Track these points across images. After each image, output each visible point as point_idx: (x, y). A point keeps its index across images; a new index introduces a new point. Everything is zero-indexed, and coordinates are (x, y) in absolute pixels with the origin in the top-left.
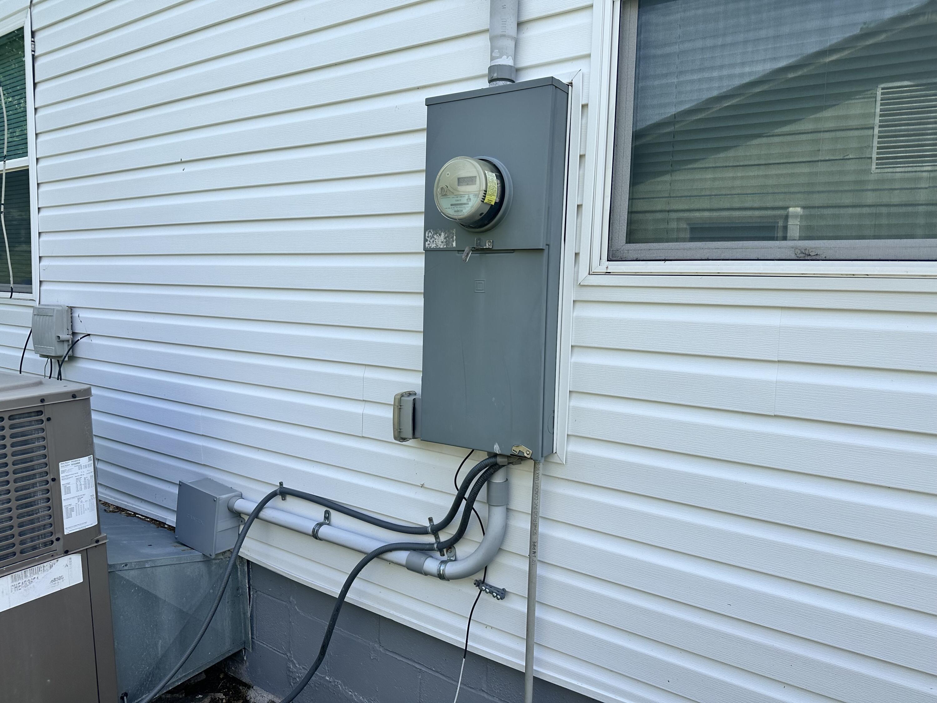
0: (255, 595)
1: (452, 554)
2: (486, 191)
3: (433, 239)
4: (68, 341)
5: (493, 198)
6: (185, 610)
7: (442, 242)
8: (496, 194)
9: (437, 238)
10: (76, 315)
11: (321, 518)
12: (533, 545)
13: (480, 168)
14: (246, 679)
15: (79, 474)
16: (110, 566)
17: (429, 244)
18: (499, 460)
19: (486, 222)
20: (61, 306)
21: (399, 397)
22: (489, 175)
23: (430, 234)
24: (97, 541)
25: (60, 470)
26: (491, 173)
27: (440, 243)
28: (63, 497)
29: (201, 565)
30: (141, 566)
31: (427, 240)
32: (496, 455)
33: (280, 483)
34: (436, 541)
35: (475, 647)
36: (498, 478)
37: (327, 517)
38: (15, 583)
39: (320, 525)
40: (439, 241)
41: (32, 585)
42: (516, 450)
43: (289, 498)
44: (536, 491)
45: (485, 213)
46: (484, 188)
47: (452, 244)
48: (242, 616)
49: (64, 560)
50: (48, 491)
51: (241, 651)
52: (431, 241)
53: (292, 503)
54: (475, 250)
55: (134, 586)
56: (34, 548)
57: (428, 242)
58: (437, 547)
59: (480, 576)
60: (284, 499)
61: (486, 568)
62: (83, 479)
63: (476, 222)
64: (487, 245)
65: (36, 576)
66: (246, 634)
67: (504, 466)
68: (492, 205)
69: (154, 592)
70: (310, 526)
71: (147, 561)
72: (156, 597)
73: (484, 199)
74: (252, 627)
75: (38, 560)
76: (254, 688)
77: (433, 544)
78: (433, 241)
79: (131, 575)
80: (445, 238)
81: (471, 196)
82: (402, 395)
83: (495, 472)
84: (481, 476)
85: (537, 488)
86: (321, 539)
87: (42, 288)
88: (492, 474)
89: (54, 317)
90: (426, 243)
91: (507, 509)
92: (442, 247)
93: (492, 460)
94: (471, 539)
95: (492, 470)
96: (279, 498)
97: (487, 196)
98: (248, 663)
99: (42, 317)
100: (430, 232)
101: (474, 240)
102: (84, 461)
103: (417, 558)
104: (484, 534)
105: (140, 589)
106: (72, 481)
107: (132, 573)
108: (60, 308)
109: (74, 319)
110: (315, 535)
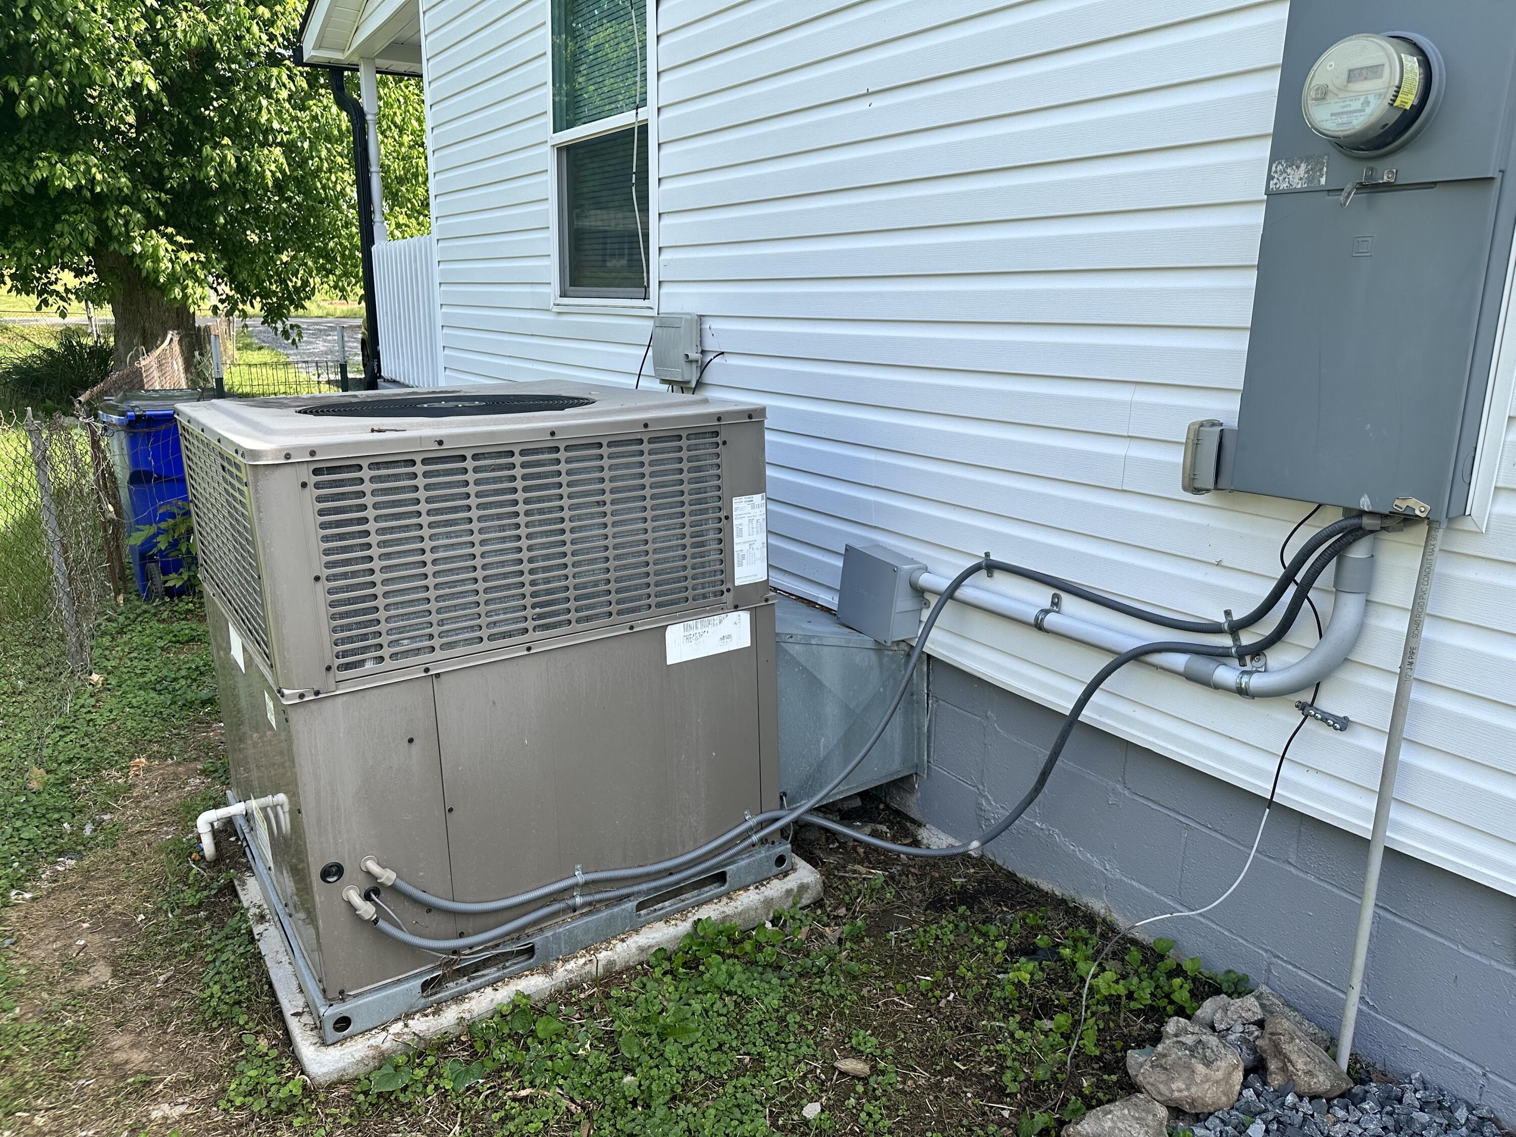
0: (935, 705)
1: (1261, 663)
2: (1399, 87)
3: (1284, 175)
4: (697, 361)
5: (1408, 99)
6: (851, 707)
7: (1301, 179)
8: (1415, 92)
9: (1292, 173)
10: (706, 326)
11: (1047, 604)
12: (1410, 653)
13: (1392, 50)
14: (915, 814)
15: (752, 514)
16: (777, 634)
17: (1276, 184)
18: (1366, 522)
19: (1390, 139)
20: (689, 314)
21: (1197, 427)
22: (1406, 60)
23: (1280, 167)
24: (767, 600)
25: (734, 506)
26: (1410, 58)
27: (1297, 180)
28: (736, 540)
29: (872, 653)
30: (807, 641)
31: (1273, 178)
32: (1362, 513)
33: (986, 554)
34: (1235, 645)
35: (1286, 796)
36: (1358, 552)
37: (1056, 602)
38: (687, 633)
39: (1046, 612)
40: (1296, 177)
41: (702, 639)
42: (1401, 505)
43: (997, 574)
44: (1425, 573)
45: (1390, 124)
46: (1397, 83)
47: (1319, 181)
48: (916, 730)
49: (733, 616)
50: (720, 530)
51: (911, 775)
52: (1281, 178)
53: (1001, 581)
54: (1362, 187)
55: (799, 664)
56: (704, 596)
57: (1275, 181)
58: (1236, 652)
59: (1307, 697)
60: (990, 575)
61: (1318, 685)
62: (755, 522)
63: (1369, 141)
64: (1385, 177)
65: (706, 629)
66: (920, 756)
67: (1371, 532)
68: (1406, 110)
69: (819, 677)
70: (1031, 614)
71: (813, 637)
72: (821, 682)
73: (1394, 101)
74: (928, 746)
75: (709, 612)
76: (927, 826)
77: (1230, 648)
78: (1284, 179)
79: (795, 650)
80: (1307, 172)
81: (1371, 98)
82: (1202, 425)
83: (1355, 540)
84: (1329, 546)
85: (1429, 568)
86: (1047, 631)
87: (662, 291)
88: (1350, 544)
89: (682, 330)
90: (1271, 182)
91: (1367, 601)
92: (1299, 186)
93: (1355, 521)
94: (1295, 643)
95: (1350, 538)
96: (983, 573)
97: (1400, 95)
98: (919, 794)
99: (665, 329)
100: (1280, 163)
101: (1360, 172)
102: (758, 498)
103: (1201, 665)
104: (1321, 636)
105: (805, 670)
106: (745, 521)
107: (797, 647)
108: (688, 317)
109: (703, 332)
110: (1038, 626)
